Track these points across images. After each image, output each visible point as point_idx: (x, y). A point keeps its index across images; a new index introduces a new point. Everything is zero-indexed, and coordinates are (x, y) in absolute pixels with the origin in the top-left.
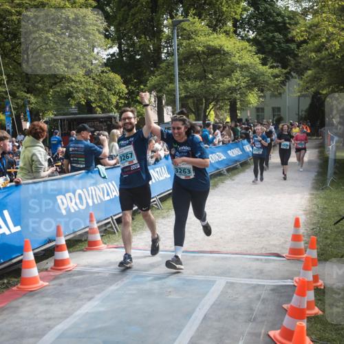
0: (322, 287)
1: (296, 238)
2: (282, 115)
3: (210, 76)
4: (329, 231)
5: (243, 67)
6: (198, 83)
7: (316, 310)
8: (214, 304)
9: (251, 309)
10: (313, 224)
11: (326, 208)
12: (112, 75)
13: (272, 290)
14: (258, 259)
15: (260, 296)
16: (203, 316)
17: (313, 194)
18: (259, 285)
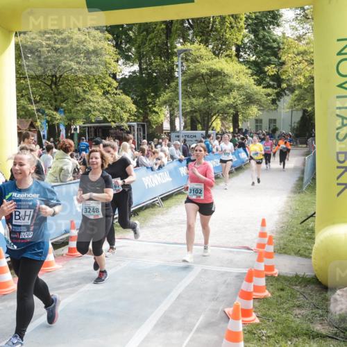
0: (276, 275)
1: (262, 235)
2: (277, 126)
3: (212, 94)
4: (295, 229)
5: (240, 87)
6: (201, 100)
7: (267, 293)
8: (188, 286)
9: (216, 291)
10: (283, 223)
11: (297, 209)
12: (123, 96)
13: (237, 276)
14: (231, 251)
15: (225, 281)
16: (176, 296)
17: (290, 197)
18: (227, 272)
